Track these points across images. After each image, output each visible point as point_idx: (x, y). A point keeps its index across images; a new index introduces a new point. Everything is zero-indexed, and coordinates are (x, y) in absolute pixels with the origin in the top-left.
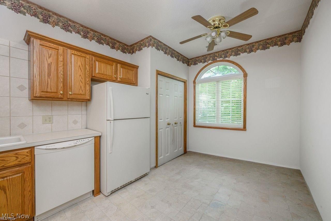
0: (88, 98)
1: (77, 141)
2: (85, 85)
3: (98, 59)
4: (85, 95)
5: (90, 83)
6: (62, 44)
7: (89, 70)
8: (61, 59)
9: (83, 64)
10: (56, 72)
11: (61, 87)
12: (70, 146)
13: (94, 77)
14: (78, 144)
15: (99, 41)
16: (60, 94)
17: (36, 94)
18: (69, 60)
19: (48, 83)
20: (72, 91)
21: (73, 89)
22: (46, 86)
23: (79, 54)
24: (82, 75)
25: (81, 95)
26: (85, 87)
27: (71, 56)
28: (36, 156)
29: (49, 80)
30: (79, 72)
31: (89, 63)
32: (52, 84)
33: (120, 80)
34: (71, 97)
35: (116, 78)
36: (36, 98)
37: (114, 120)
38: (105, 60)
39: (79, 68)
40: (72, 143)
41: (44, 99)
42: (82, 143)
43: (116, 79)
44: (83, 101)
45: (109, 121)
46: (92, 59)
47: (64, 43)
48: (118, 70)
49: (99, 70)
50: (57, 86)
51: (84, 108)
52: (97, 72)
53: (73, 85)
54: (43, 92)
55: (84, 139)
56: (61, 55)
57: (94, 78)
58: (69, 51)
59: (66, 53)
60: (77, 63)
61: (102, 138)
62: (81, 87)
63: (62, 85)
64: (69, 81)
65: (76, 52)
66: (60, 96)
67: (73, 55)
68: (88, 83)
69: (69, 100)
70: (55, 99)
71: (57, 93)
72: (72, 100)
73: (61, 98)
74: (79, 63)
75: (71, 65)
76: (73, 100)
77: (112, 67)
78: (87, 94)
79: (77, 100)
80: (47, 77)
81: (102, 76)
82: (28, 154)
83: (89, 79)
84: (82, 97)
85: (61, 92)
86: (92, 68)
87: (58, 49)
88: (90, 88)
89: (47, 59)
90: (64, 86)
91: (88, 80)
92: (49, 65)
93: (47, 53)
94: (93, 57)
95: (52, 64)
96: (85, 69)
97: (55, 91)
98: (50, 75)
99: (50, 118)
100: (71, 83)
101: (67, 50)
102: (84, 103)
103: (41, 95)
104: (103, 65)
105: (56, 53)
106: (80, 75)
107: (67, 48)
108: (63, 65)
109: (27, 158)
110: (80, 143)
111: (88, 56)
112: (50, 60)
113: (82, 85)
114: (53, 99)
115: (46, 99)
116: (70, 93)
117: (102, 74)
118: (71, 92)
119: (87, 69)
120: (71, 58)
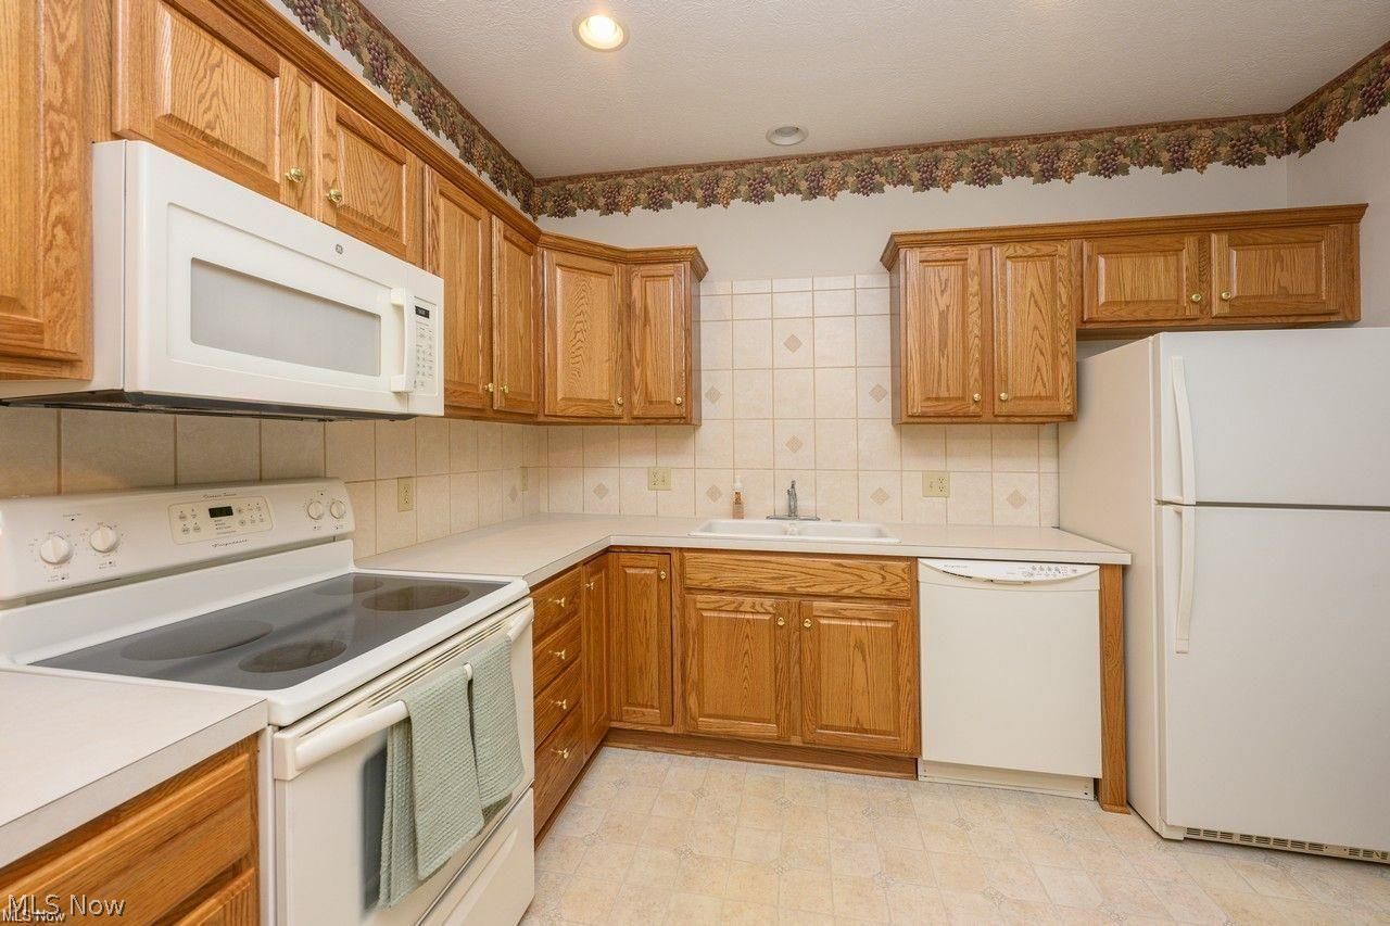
0: (1068, 409)
1: (1034, 569)
2: (1055, 358)
3: (1107, 244)
4: (1055, 397)
5: (1075, 350)
6: (977, 235)
7: (1070, 299)
8: (973, 287)
9: (1043, 283)
10: (960, 334)
11: (976, 380)
12: (1011, 578)
13: (1091, 321)
14: (1036, 578)
15: (1109, 167)
16: (971, 402)
17: (913, 407)
18: (997, 282)
19: (940, 374)
20: (1010, 387)
21: (1010, 382)
22: (936, 381)
23: (1029, 249)
24: (1041, 325)
25: (1041, 398)
26: (1055, 368)
27: (1004, 265)
28: (921, 585)
29: (943, 362)
30: (1031, 316)
31: (1067, 272)
32: (950, 373)
33: (1226, 310)
34: (1004, 409)
35: (1205, 305)
36: (911, 420)
37: (1199, 504)
38: (1136, 241)
39: (1032, 302)
40: (1017, 572)
41: (931, 420)
42: (1051, 578)
43: (1201, 312)
44: (1043, 423)
45: (1171, 507)
46: (1082, 250)
47: (982, 230)
48: (1215, 263)
49: (1109, 290)
50: (965, 376)
51: (1047, 446)
52: (1102, 299)
53: (1010, 366)
54: (929, 399)
55: (1059, 566)
56: (974, 273)
57: (1088, 326)
58: (997, 251)
59: (988, 262)
60: (1024, 286)
61: (1131, 575)
62: (1039, 369)
63: (977, 371)
64: (999, 355)
65: (1019, 249)
66: (972, 408)
67: (1009, 263)
68: (1063, 350)
69: (1000, 419)
70: (959, 420)
71: (963, 398)
72: (1009, 419)
73: (974, 416)
74: (1032, 284)
75: (1005, 297)
76: (1013, 420)
77: (1179, 261)
78: (1061, 393)
79: (1028, 420)
80: (937, 354)
81: (1125, 314)
82: (906, 576)
83: (1069, 336)
84: (1044, 407)
85: (976, 396)
86: (1082, 286)
87: (964, 256)
88: (1072, 369)
89: (936, 299)
90: (982, 374)
91: (1067, 337)
92: (943, 316)
93: (937, 279)
94: (1085, 244)
95: (951, 309)
96: (1055, 295)
97: (959, 393)
98: (946, 344)
99: (941, 480)
100: (1006, 362)
101: (991, 249)
102: (1048, 430)
103: (924, 409)
104: (1128, 264)
105: (960, 273)
106: (1036, 328)
107: (989, 246)
108: (981, 304)
109: (902, 584)
110: (1043, 578)
111: (1062, 249)
112: (943, 301)
113: (1044, 364)
114: (954, 420)
115: (936, 420)
116: (1003, 395)
117: (1127, 303)
118: (1006, 392)
119: (1061, 298)
120: (1004, 273)
